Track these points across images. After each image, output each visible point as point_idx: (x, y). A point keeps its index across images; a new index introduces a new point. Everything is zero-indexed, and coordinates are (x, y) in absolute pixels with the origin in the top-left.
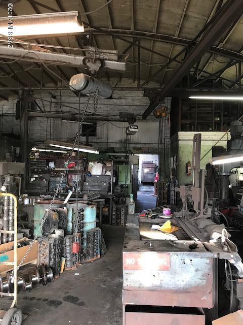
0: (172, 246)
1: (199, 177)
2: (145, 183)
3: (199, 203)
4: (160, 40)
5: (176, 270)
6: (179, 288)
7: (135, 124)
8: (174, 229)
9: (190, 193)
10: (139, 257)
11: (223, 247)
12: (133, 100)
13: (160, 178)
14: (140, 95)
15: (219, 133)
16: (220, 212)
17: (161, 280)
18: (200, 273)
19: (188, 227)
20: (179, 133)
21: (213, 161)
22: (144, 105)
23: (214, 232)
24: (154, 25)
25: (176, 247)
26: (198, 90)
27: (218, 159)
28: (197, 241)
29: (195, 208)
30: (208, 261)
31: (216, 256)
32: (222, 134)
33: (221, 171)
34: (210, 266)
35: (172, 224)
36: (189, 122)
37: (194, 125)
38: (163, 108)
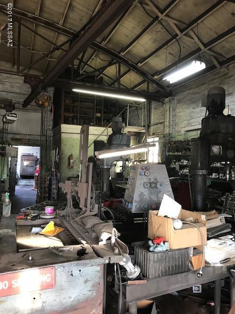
0: (57, 255)
1: (86, 171)
2: (24, 177)
3: (86, 200)
4: (43, 24)
5: (62, 286)
6: (66, 307)
7: (13, 112)
8: (59, 230)
9: (76, 189)
10: (14, 278)
11: (113, 250)
12: (12, 87)
13: (41, 172)
14: (19, 82)
15: (100, 128)
16: (106, 208)
17: (44, 302)
18: (90, 284)
19: (74, 228)
20: (62, 125)
21: (100, 154)
22: (25, 93)
23: (103, 232)
24: (37, 8)
25: (61, 256)
26: (81, 84)
27: (104, 153)
28: (85, 244)
29: (82, 205)
30: (98, 268)
31: (107, 262)
32: (102, 129)
33: (103, 164)
34: (101, 274)
35: (55, 225)
36: (71, 115)
37: (77, 119)
38: (46, 97)
